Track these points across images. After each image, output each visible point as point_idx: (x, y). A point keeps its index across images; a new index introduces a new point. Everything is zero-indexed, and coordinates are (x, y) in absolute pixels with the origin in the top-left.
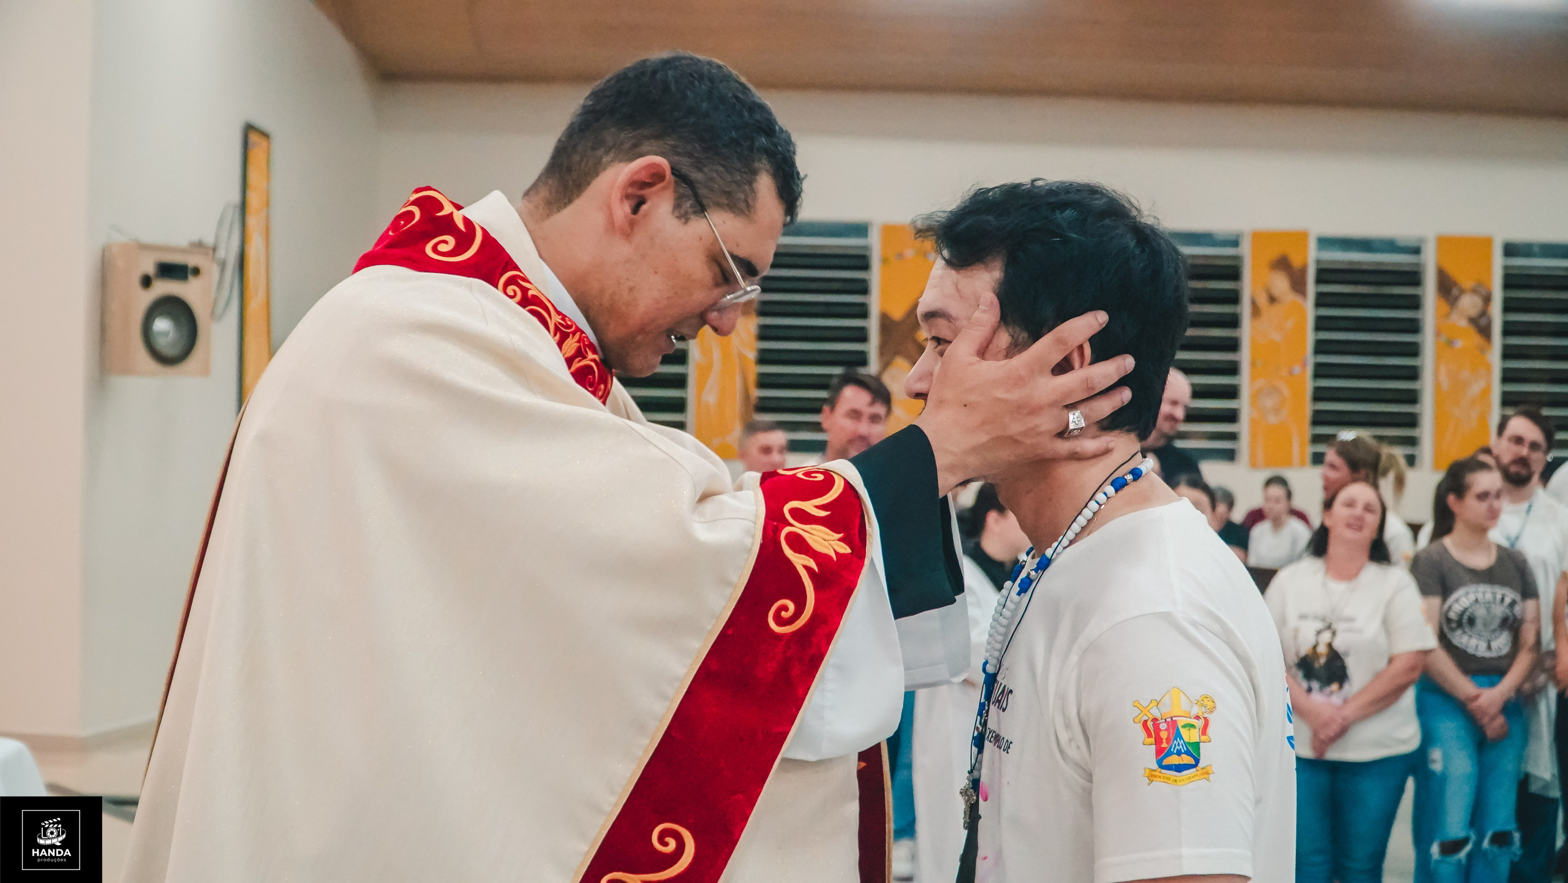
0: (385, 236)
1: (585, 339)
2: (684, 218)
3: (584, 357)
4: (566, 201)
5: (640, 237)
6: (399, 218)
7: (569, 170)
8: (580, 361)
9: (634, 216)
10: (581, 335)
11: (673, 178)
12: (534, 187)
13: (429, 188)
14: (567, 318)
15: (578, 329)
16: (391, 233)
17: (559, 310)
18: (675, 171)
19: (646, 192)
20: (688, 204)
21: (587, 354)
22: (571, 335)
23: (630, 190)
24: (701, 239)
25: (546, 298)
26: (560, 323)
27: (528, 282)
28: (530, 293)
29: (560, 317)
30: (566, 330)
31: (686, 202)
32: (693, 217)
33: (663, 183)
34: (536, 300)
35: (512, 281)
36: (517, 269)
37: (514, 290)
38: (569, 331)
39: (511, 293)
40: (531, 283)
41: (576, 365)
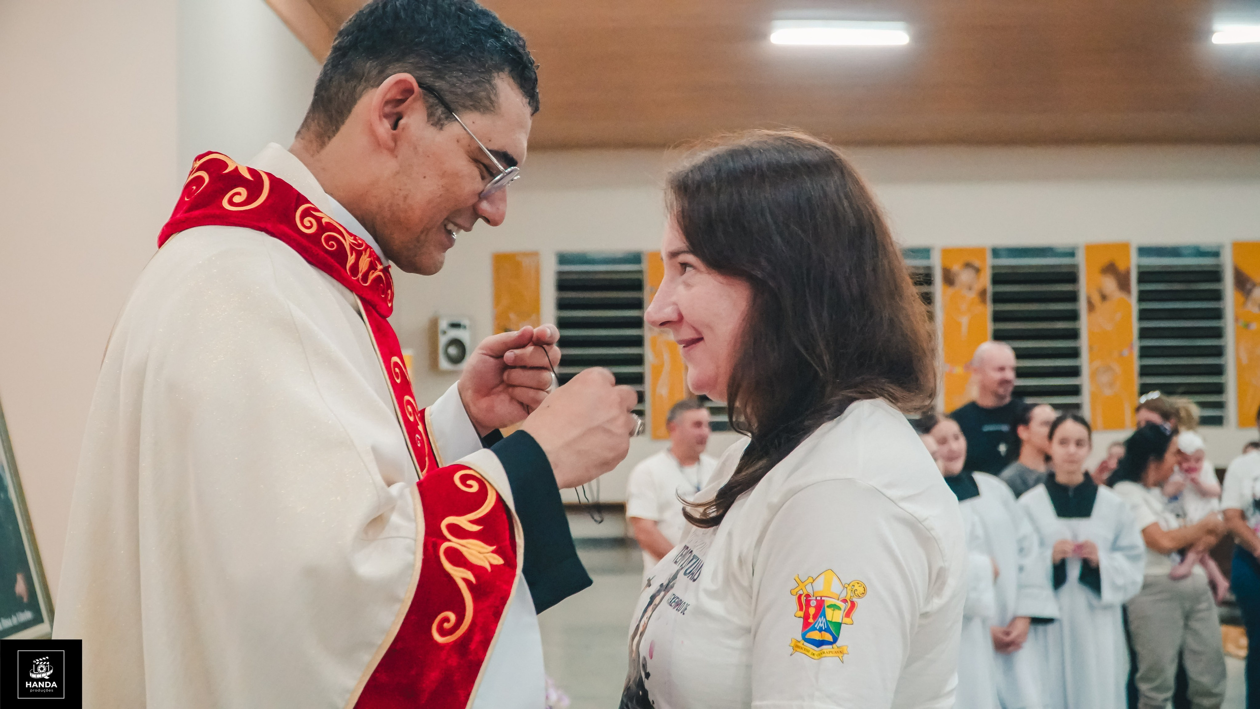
0: (181, 202)
1: (373, 254)
2: (438, 124)
3: (376, 269)
5: (404, 149)
6: (190, 184)
7: (330, 100)
8: (373, 273)
9: (394, 132)
10: (370, 251)
11: (420, 90)
12: (305, 124)
13: (210, 153)
14: (357, 238)
15: (368, 247)
16: (186, 199)
17: (350, 231)
18: (420, 85)
19: (400, 108)
20: (440, 111)
21: (377, 266)
22: (364, 253)
23: (388, 109)
24: (458, 141)
25: (337, 223)
26: (352, 243)
27: (317, 210)
28: (324, 221)
29: (353, 238)
30: (359, 249)
31: (437, 109)
32: (446, 122)
33: (413, 96)
34: (330, 227)
35: (306, 213)
36: (308, 202)
37: (310, 222)
38: (361, 249)
39: (308, 225)
40: (322, 212)
41: (371, 277)
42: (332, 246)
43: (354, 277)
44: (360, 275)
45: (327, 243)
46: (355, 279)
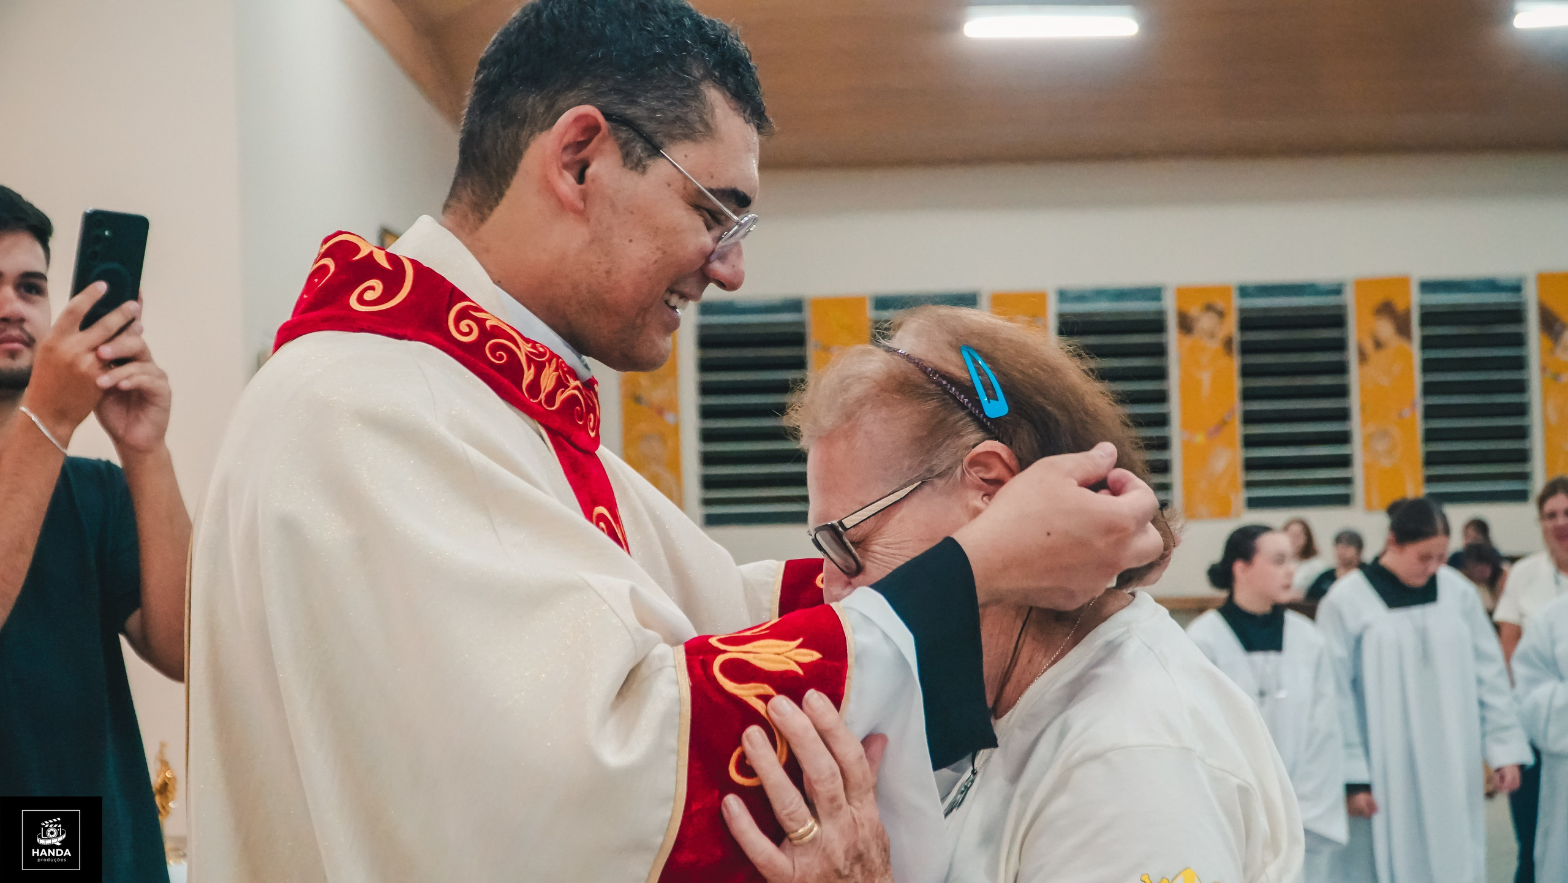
0: (300, 301)
1: (563, 365)
2: (639, 166)
3: (567, 387)
4: (496, 194)
5: (598, 209)
6: (312, 276)
8: (563, 392)
9: (580, 187)
10: (557, 361)
11: (608, 124)
12: (453, 194)
13: (339, 233)
14: (538, 345)
15: (553, 355)
16: (305, 296)
17: (527, 335)
18: (608, 117)
19: (584, 153)
20: (639, 149)
21: (569, 382)
22: (547, 365)
23: (567, 158)
24: (669, 185)
25: (508, 325)
26: (529, 352)
27: (481, 310)
28: (488, 324)
29: (530, 345)
30: (540, 359)
31: (634, 147)
32: (649, 162)
33: (600, 135)
34: (497, 332)
35: (463, 315)
36: (465, 298)
37: (469, 326)
38: (543, 359)
39: (466, 330)
40: (486, 312)
41: (560, 398)
42: (501, 358)
43: (534, 399)
44: (542, 396)
45: (493, 354)
46: (536, 401)
